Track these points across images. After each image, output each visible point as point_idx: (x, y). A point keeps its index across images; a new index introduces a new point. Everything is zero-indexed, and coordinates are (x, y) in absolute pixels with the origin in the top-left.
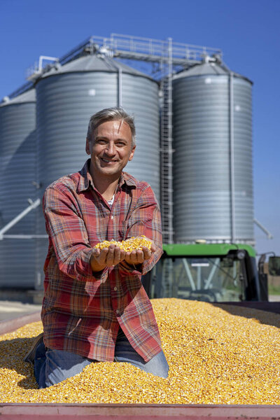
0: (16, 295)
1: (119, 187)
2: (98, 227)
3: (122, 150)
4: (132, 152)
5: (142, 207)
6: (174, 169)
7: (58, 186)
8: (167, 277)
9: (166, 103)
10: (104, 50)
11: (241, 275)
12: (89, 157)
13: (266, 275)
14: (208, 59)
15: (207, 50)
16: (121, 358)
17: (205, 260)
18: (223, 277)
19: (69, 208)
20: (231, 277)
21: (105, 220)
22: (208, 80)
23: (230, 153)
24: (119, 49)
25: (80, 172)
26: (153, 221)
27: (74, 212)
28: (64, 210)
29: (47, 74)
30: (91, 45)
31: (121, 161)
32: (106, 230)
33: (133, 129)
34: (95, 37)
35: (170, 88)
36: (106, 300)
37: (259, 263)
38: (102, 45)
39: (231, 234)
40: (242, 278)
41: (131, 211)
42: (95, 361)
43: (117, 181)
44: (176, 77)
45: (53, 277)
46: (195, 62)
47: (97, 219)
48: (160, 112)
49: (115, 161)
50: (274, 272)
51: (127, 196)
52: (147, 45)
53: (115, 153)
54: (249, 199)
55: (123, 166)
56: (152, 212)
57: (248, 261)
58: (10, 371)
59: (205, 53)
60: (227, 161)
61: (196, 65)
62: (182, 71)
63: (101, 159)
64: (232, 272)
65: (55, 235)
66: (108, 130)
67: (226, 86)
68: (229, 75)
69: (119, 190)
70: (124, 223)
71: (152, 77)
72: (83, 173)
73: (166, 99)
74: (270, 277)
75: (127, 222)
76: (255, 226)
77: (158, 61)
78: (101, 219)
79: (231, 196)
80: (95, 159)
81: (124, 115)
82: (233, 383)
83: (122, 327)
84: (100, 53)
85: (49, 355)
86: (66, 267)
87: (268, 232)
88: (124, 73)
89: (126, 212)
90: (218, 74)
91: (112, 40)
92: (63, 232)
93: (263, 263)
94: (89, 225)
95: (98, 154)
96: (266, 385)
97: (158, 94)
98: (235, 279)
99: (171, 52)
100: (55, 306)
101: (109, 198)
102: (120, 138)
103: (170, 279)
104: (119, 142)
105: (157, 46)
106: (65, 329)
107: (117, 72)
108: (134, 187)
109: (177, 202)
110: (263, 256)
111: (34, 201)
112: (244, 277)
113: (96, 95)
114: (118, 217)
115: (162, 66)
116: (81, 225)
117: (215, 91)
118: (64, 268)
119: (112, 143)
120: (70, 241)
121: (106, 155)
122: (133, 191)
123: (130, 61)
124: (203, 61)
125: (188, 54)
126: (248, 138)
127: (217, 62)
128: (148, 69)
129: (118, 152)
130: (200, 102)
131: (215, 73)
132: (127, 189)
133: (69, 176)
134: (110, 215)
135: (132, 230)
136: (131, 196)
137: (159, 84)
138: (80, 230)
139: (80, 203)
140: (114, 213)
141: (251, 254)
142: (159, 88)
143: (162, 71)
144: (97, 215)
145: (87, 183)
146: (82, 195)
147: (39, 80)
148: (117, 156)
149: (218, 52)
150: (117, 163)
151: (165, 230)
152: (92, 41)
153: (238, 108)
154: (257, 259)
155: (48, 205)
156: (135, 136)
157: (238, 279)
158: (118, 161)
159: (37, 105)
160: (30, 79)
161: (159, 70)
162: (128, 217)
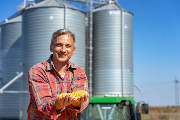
1: (67, 69)
3: (69, 50)
4: (74, 51)
5: (79, 79)
6: (93, 57)
7: (36, 68)
8: (89, 113)
9: (89, 24)
11: (128, 113)
12: (52, 53)
13: (140, 114)
14: (111, 2)
17: (109, 105)
18: (118, 114)
19: (42, 79)
20: (122, 114)
21: (60, 85)
22: (111, 13)
23: (121, 49)
25: (47, 61)
26: (84, 86)
27: (45, 81)
28: (40, 80)
29: (28, 8)
31: (69, 55)
33: (74, 39)
35: (91, 16)
37: (137, 107)
39: (122, 91)
40: (128, 115)
41: (73, 81)
43: (66, 66)
44: (95, 10)
46: (104, 3)
47: (56, 85)
48: (86, 28)
49: (66, 55)
50: (144, 112)
51: (71, 73)
53: (66, 51)
54: (131, 73)
55: (69, 58)
56: (84, 82)
57: (131, 106)
61: (105, 5)
63: (59, 54)
64: (122, 112)
65: (35, 92)
66: (62, 39)
67: (120, 16)
68: (121, 10)
69: (67, 70)
70: (70, 87)
71: (82, 10)
72: (49, 61)
73: (89, 22)
74: (142, 115)
75: (71, 86)
76: (134, 87)
77: (85, 3)
78: (58, 85)
79: (122, 72)
80: (55, 54)
81: (70, 32)
86: (42, 108)
87: (141, 90)
88: (68, 8)
89: (71, 81)
90: (116, 10)
92: (40, 90)
93: (139, 107)
94: (52, 88)
95: (57, 52)
97: (85, 19)
98: (124, 116)
102: (68, 43)
103: (91, 115)
104: (68, 46)
107: (64, 8)
108: (75, 69)
110: (139, 103)
111: (20, 73)
112: (129, 114)
113: (54, 19)
114: (67, 84)
115: (87, 5)
116: (49, 87)
119: (64, 46)
120: (43, 95)
121: (61, 52)
122: (74, 71)
124: (108, 3)
127: (115, 4)
131: (114, 9)
133: (41, 63)
134: (63, 83)
135: (74, 90)
136: (73, 73)
137: (85, 14)
138: (48, 90)
139: (48, 76)
140: (65, 82)
141: (132, 102)
142: (86, 16)
144: (56, 82)
145: (51, 66)
146: (49, 73)
147: (24, 11)
148: (67, 53)
150: (66, 57)
153: (126, 27)
154: (136, 105)
155: (31, 77)
156: (76, 43)
157: (126, 116)
158: (67, 55)
160: (19, 10)
161: (86, 7)
162: (72, 84)
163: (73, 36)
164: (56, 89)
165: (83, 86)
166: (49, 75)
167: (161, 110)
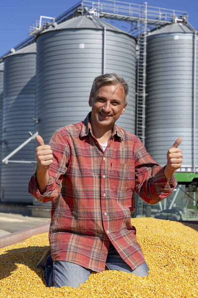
0: (18, 208)
1: (112, 136)
3: (116, 108)
4: (124, 108)
6: (147, 109)
9: (141, 55)
10: (92, 12)
14: (176, 19)
15: (176, 13)
21: (99, 160)
22: (177, 37)
24: (104, 11)
25: (83, 122)
29: (46, 31)
30: (82, 8)
31: (114, 116)
32: (99, 168)
33: (126, 91)
35: (145, 43)
38: (91, 8)
39: (192, 163)
44: (150, 34)
46: (166, 22)
47: (92, 159)
48: (137, 63)
49: (110, 116)
52: (127, 7)
53: (110, 110)
59: (174, 14)
60: (190, 103)
61: (167, 24)
62: (155, 29)
63: (100, 113)
64: (193, 195)
66: (107, 92)
67: (192, 42)
68: (194, 33)
69: (112, 138)
71: (130, 34)
72: (85, 123)
73: (141, 52)
77: (136, 21)
79: (193, 132)
84: (89, 14)
88: (107, 30)
90: (185, 33)
91: (99, 3)
97: (135, 48)
99: (146, 14)
102: (115, 99)
104: (114, 102)
105: (136, 9)
107: (103, 30)
109: (149, 136)
111: (33, 134)
113: (86, 48)
115: (139, 25)
117: (182, 46)
119: (109, 102)
123: (113, 20)
124: (172, 21)
125: (160, 15)
127: (184, 22)
128: (128, 28)
129: (112, 109)
131: (182, 31)
134: (103, 157)
137: (136, 39)
140: (106, 156)
142: (136, 43)
143: (139, 29)
144: (92, 155)
147: (39, 35)
149: (186, 14)
150: (111, 118)
152: (83, 4)
158: (111, 116)
159: (37, 56)
161: (136, 28)
164: (92, 165)
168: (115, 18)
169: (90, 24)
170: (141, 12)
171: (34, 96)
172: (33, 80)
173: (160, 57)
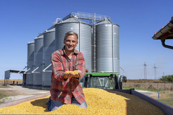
2: (67, 65)
3: (74, 44)
4: (77, 44)
5: (80, 60)
6: (96, 51)
7: (55, 53)
10: (75, 16)
12: (65, 45)
13: (122, 82)
14: (106, 19)
16: (73, 103)
17: (104, 77)
19: (58, 60)
22: (106, 25)
23: (113, 47)
24: (79, 16)
27: (60, 61)
28: (56, 60)
29: (59, 23)
30: (72, 15)
32: (69, 66)
34: (72, 13)
35: (95, 28)
36: (69, 86)
38: (75, 15)
39: (113, 71)
42: (65, 104)
44: (96, 24)
45: (53, 80)
47: (66, 63)
48: (92, 34)
49: (72, 47)
50: (124, 81)
52: (88, 15)
54: (118, 60)
55: (74, 48)
56: (83, 61)
57: (116, 78)
58: (41, 107)
59: (105, 17)
60: (112, 49)
61: (103, 21)
62: (98, 23)
65: (54, 68)
66: (70, 38)
67: (111, 27)
68: (112, 24)
69: (73, 55)
70: (74, 64)
71: (90, 24)
72: (63, 50)
73: (94, 31)
76: (120, 68)
77: (91, 20)
78: (68, 63)
79: (113, 59)
82: (105, 110)
83: (73, 94)
84: (74, 17)
85: (52, 102)
87: (124, 70)
88: (81, 23)
89: (75, 61)
91: (78, 13)
92: (56, 67)
94: (64, 65)
95: (67, 44)
96: (115, 111)
99: (95, 17)
100: (54, 88)
101: (70, 57)
104: (73, 41)
105: (91, 15)
106: (57, 94)
107: (79, 23)
108: (77, 54)
109: (97, 61)
110: (121, 77)
113: (73, 29)
114: (73, 62)
115: (92, 21)
116: (62, 65)
117: (108, 28)
118: (56, 77)
119: (71, 42)
120: (58, 69)
121: (69, 45)
122: (77, 55)
123: (83, 20)
124: (105, 20)
125: (100, 18)
126: (118, 42)
127: (109, 20)
128: (89, 22)
130: (104, 32)
131: (108, 23)
132: (75, 54)
133: (59, 51)
134: (70, 62)
136: (77, 56)
137: (91, 26)
141: (117, 76)
142: (92, 28)
143: (93, 22)
145: (64, 52)
146: (62, 56)
147: (56, 25)
148: (73, 45)
149: (109, 17)
151: (93, 69)
152: (72, 14)
153: (115, 33)
154: (119, 77)
159: (55, 32)
160: (54, 25)
161: (92, 22)
162: (76, 63)
163: (77, 35)
165: (82, 64)
166: (62, 57)
167: (136, 82)
168: (84, 19)
169: (75, 21)
170: (93, 17)
171: (54, 47)
172: (54, 41)
173: (100, 32)
